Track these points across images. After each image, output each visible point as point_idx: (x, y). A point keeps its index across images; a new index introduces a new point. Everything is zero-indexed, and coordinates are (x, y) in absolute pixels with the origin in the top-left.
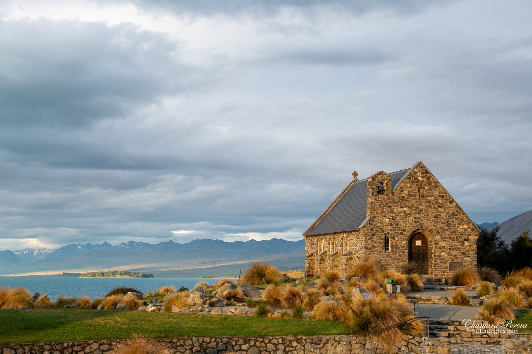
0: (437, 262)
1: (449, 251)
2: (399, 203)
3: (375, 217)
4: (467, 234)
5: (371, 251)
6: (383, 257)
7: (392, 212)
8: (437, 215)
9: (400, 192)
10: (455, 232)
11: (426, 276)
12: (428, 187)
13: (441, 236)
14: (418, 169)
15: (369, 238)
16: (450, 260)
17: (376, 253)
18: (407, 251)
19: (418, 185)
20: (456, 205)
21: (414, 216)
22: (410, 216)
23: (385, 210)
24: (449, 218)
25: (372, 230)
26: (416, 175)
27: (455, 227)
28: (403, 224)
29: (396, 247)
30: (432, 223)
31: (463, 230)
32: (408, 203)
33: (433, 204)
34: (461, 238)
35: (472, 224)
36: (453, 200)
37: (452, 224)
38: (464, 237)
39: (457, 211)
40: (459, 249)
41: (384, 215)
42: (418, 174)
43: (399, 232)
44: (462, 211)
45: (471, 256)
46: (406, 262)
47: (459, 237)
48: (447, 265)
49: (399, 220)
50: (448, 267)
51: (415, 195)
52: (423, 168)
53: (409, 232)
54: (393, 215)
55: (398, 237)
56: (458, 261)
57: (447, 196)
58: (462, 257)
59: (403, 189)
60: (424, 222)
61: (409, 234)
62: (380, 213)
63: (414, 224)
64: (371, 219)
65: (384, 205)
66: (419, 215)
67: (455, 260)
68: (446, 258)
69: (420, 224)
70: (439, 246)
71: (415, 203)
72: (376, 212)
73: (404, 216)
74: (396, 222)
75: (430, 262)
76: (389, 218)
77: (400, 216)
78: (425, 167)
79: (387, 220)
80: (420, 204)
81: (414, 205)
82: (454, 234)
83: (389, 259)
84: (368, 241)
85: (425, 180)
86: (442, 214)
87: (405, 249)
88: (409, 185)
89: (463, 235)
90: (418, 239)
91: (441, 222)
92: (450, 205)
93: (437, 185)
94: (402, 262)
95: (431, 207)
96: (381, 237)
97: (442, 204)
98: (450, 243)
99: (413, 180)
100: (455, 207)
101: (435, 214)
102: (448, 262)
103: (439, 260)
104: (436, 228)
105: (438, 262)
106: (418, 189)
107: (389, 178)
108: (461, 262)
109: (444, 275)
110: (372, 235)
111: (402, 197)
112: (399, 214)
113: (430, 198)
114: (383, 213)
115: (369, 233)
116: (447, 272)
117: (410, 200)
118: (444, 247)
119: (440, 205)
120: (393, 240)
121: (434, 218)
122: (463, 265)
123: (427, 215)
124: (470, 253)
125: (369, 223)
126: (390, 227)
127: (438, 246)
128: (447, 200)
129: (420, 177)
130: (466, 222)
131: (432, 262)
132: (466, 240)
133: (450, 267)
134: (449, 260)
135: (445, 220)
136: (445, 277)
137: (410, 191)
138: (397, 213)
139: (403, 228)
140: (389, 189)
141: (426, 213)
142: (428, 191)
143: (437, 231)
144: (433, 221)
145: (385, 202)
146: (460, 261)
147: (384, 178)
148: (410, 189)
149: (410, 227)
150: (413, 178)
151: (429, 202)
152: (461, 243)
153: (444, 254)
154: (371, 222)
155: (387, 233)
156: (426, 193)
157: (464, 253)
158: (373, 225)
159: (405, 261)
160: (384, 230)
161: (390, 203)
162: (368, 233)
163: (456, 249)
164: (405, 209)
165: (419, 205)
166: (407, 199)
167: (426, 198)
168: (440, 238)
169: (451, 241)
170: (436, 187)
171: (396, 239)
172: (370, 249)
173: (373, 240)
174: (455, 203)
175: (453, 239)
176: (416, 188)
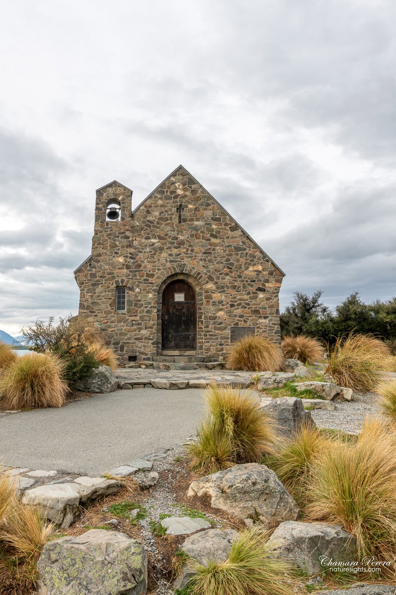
0: (209, 329)
1: (230, 309)
2: (143, 232)
3: (99, 255)
4: (262, 280)
5: (90, 312)
6: (112, 322)
7: (130, 245)
8: (210, 249)
9: (145, 213)
10: (240, 277)
11: (192, 352)
12: (194, 205)
13: (216, 283)
14: (177, 177)
15: (88, 290)
16: (232, 324)
17: (99, 314)
18: (155, 310)
19: (176, 202)
20: (242, 233)
21: (169, 252)
22: (161, 253)
23: (117, 243)
24: (231, 255)
25: (93, 276)
26: (173, 186)
27: (240, 268)
28: (149, 266)
29: (135, 304)
30: (201, 262)
31: (254, 274)
32: (158, 232)
33: (202, 232)
34: (252, 286)
35: (270, 263)
36: (236, 224)
37: (235, 264)
38: (256, 286)
39: (243, 243)
40: (248, 304)
41: (116, 251)
42: (177, 185)
43: (142, 279)
44: (253, 242)
45: (270, 316)
46: (154, 330)
47: (248, 284)
48: (228, 332)
49: (143, 260)
50: (230, 336)
51: (171, 219)
52: (186, 175)
53: (158, 278)
54: (132, 250)
55: (140, 287)
56: (247, 325)
57: (226, 218)
58: (254, 318)
59: (150, 209)
60: (186, 261)
61: (160, 281)
62: (109, 248)
63: (168, 265)
64: (94, 257)
65: (117, 235)
66: (177, 250)
67: (241, 324)
68: (225, 320)
69: (178, 264)
70: (213, 300)
71: (171, 231)
72: (102, 246)
73: (151, 252)
74: (137, 262)
75: (198, 328)
76: (124, 257)
77: (145, 252)
78: (188, 174)
79: (121, 260)
80: (180, 232)
81: (170, 235)
82: (239, 280)
83: (122, 324)
84: (86, 293)
85: (188, 193)
86: (217, 248)
87: (151, 307)
88: (160, 202)
89: (254, 281)
90: (180, 291)
91: (215, 260)
92: (233, 233)
93: (209, 202)
94: (146, 328)
95: (198, 237)
96: (108, 287)
97: (218, 232)
98: (233, 296)
99: (169, 194)
100: (241, 236)
101: (206, 248)
102: (229, 327)
103: (213, 324)
104: (206, 271)
105: (211, 328)
106: (176, 208)
107: (126, 192)
108: (252, 326)
109: (222, 350)
110: (93, 285)
111: (149, 221)
112: (143, 249)
113: (196, 223)
114: (115, 249)
115: (88, 280)
116: (228, 345)
117: (163, 226)
118: (221, 302)
119: (214, 233)
120: (130, 292)
121: (203, 255)
122: (256, 332)
123: (192, 251)
124: (268, 311)
125: (88, 264)
126: (125, 271)
127: (211, 301)
128: (226, 225)
129: (180, 189)
130: (260, 260)
131: (202, 328)
132: (260, 289)
133: (231, 336)
134: (230, 325)
135: (224, 257)
136: (222, 353)
137: (162, 212)
138: (138, 248)
139: (150, 271)
140: (126, 209)
141: (190, 246)
142: (193, 212)
143: (210, 275)
144: (201, 260)
145: (118, 229)
146: (250, 325)
147: (117, 192)
148: (163, 209)
149: (163, 271)
150: (167, 191)
151: (196, 229)
152: (252, 295)
153: (221, 313)
154: (93, 263)
155: (120, 281)
156: (190, 214)
157: (256, 312)
158: (95, 268)
159: (151, 328)
160: (115, 275)
161: (127, 232)
162: (86, 281)
163: (243, 304)
164: (153, 241)
165: (178, 234)
166: (158, 224)
167: (190, 223)
168: (214, 288)
169: (234, 292)
170: (208, 205)
171: (136, 290)
172: (88, 307)
173: (95, 293)
174: (240, 230)
175: (238, 289)
176: (172, 207)
